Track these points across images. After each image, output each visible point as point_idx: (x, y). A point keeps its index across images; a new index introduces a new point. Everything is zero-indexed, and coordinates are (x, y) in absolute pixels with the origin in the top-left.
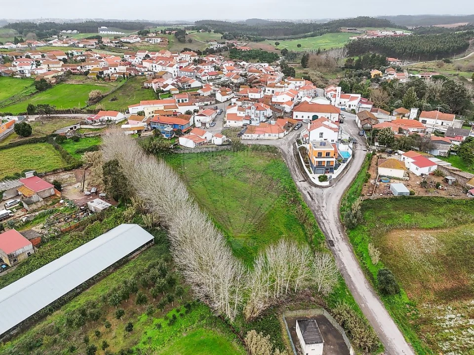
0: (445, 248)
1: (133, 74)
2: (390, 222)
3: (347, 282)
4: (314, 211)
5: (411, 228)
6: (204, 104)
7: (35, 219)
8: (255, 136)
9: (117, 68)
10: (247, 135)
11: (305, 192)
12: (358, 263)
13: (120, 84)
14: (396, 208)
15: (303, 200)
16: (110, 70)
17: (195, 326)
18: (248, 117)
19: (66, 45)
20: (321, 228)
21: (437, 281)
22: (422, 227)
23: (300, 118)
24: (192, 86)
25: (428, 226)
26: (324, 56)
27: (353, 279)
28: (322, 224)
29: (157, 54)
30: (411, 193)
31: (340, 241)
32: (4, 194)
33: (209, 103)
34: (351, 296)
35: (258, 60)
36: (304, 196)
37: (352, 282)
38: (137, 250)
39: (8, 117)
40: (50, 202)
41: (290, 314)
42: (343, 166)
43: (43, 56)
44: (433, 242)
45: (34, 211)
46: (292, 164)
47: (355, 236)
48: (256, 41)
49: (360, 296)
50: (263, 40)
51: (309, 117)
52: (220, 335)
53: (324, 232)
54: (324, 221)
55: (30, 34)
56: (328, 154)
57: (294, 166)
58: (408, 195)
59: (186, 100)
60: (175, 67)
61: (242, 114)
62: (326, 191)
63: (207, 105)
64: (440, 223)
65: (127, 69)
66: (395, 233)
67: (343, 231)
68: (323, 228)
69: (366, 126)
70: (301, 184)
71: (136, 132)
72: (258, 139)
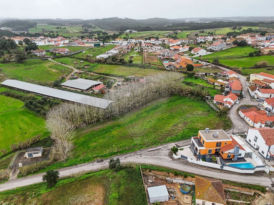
8: (243, 115)
20: (116, 156)
28: (119, 156)
31: (103, 165)
36: (156, 147)
53: (112, 158)
54: (123, 157)
56: (203, 142)
70: (172, 145)
71: (220, 85)
72: (243, 119)
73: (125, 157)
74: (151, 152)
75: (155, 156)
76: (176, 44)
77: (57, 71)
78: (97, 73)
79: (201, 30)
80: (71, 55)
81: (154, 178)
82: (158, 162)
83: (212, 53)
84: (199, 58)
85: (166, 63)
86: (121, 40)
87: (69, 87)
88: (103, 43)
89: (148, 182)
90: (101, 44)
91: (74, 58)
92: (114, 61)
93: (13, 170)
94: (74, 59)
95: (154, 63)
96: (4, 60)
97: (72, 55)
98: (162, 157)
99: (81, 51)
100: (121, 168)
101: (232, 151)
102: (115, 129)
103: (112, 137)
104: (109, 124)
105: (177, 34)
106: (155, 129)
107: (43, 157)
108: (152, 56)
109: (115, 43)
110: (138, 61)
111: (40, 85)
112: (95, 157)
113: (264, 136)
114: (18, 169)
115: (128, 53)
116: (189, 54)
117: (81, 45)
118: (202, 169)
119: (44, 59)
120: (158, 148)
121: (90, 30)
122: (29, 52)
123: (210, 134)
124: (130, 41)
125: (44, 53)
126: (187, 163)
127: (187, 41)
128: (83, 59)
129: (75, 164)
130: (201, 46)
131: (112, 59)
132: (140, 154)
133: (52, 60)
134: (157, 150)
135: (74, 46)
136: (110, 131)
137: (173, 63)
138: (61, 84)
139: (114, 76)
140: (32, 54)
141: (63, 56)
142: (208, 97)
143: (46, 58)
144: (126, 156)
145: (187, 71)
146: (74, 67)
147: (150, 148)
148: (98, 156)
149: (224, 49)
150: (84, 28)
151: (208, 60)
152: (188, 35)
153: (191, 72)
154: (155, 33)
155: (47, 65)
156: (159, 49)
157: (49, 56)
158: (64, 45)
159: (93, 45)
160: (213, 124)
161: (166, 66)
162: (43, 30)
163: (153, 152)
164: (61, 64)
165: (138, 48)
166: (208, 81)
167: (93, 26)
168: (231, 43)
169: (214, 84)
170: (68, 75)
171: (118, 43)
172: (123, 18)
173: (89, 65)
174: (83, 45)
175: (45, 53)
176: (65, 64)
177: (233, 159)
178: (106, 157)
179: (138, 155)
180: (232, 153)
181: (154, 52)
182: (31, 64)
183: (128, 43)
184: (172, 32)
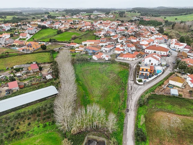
0: (183, 126)
1: (92, 29)
2: (160, 107)
3: (124, 130)
4: (128, 95)
5: (169, 112)
6: (111, 43)
7: (28, 79)
8: (122, 58)
9: (87, 27)
10: (119, 57)
11: (130, 86)
12: (135, 123)
13: (86, 33)
14: (167, 101)
15: (127, 89)
16: (85, 27)
17: (53, 130)
18: (124, 50)
19: (77, 18)
20: (127, 103)
21: (169, 141)
22: (176, 113)
23: (148, 52)
24: (111, 35)
25: (180, 113)
26: (183, 24)
27: (128, 129)
28: (128, 101)
29: (105, 22)
30: (180, 95)
31: (133, 110)
32: (23, 69)
33: (114, 42)
34: (122, 136)
35: (151, 25)
36: (129, 87)
37: (127, 130)
38: (50, 96)
39: (43, 42)
40: (35, 74)
41: (91, 137)
42: (155, 76)
43: (65, 21)
44: (178, 122)
45: (29, 76)
46: (132, 72)
47: (140, 110)
48: (156, 16)
49: (126, 138)
50: (160, 16)
51: (152, 52)
52: (59, 136)
53: (127, 105)
54: (130, 100)
55: (69, 13)
56: (147, 70)
57: (132, 73)
58: (177, 96)
59: (104, 41)
60: (108, 27)
61: (121, 48)
62: (140, 87)
63: (112, 43)
64: (188, 113)
65: (91, 27)
66: (160, 113)
67: (136, 106)
68: (128, 103)
69: (179, 59)
70: (130, 82)
71: (80, 52)
72: (123, 60)
73: (131, 99)
74: (132, 89)
82: (143, 90)
83: (32, 36)
85: (19, 49)
116: (19, 39)
118: (154, 81)
126: (149, 82)
132: (132, 93)
134: (132, 87)
142: (89, 59)
149: (37, 32)
166: (70, 52)
168: (36, 27)
169: (75, 52)
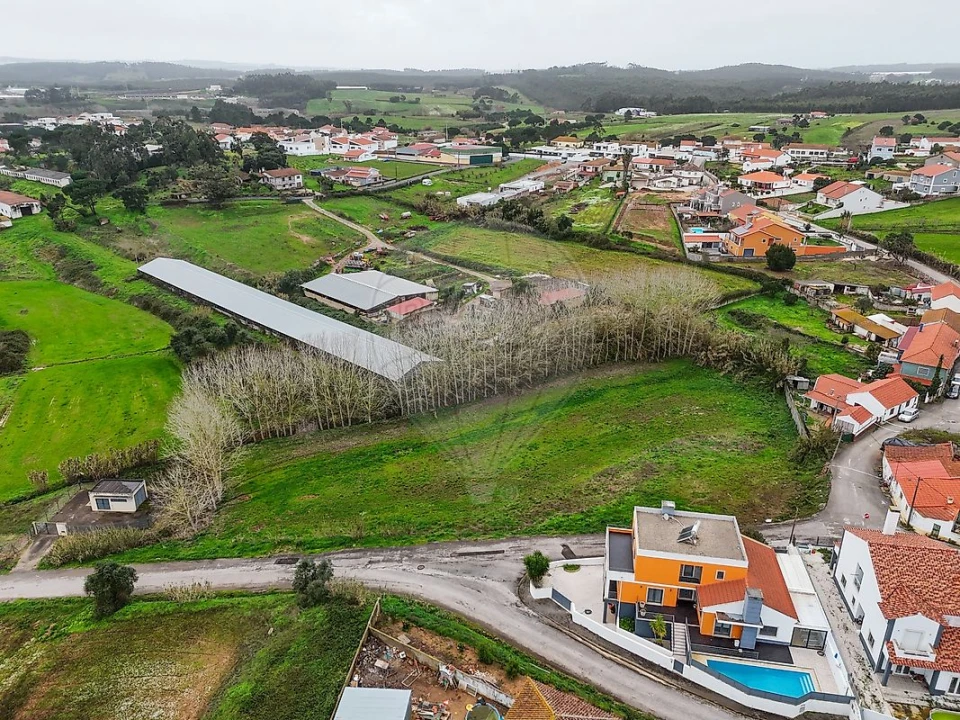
4: (411, 549)
11: (502, 546)
15: (471, 538)
31: (286, 576)
36: (488, 543)
70: (548, 546)
71: (873, 337)
72: (886, 485)
73: (370, 562)
74: (462, 559)
75: (468, 578)
76: (768, 165)
77: (315, 241)
78: (436, 257)
79: (912, 114)
80: (380, 191)
81: (402, 655)
82: (466, 599)
83: (908, 205)
84: (839, 223)
85: (695, 235)
86: (571, 144)
87: (324, 296)
88: (505, 153)
89: (373, 666)
90: (497, 157)
91: (388, 200)
92: (509, 218)
93: (38, 543)
94: (386, 205)
95: (650, 231)
96: (173, 196)
97: (385, 191)
98: (489, 583)
99: (420, 178)
100: (323, 598)
101: (734, 609)
102: (399, 456)
103: (377, 482)
104: (392, 435)
105: (805, 124)
106: (532, 477)
107: (138, 514)
108: (654, 207)
109: (546, 153)
110: (594, 222)
111: (248, 282)
112: (279, 543)
113: (885, 572)
114: (53, 540)
115: (574, 192)
116: (804, 204)
117: (430, 159)
118: (603, 656)
119: (293, 199)
120: (495, 547)
121: (496, 106)
122: (252, 175)
123: (672, 527)
124: (598, 148)
125: (297, 181)
126: (563, 625)
127: (822, 153)
128: (411, 207)
129: (211, 557)
130: (871, 176)
131: (504, 211)
132: (423, 560)
133: (313, 205)
134: (486, 556)
135: (408, 162)
136: (380, 460)
137: (722, 235)
138: (305, 285)
139: (487, 271)
140: (261, 181)
141: (354, 193)
142: (797, 379)
143: (300, 196)
144: (375, 558)
145: (767, 269)
146: (375, 231)
147: (468, 543)
148: (288, 542)
150: (477, 102)
151: (874, 234)
152: (849, 131)
153: (779, 276)
154: (719, 121)
155: (290, 220)
156: (695, 182)
157: (311, 191)
158: (376, 157)
159: (465, 159)
160: (755, 488)
161: (690, 245)
162: (348, 105)
163: (469, 558)
164: (336, 218)
165: (618, 176)
166: (834, 317)
167: (512, 92)
169: (851, 330)
170: (342, 257)
171: (556, 154)
172: (624, 65)
173: (423, 228)
174: (435, 160)
175: (300, 180)
176: (350, 219)
177: (737, 643)
178: (313, 548)
179: (416, 560)
180: (733, 620)
181: (672, 191)
182: (246, 214)
183: (592, 155)
184: (788, 117)
